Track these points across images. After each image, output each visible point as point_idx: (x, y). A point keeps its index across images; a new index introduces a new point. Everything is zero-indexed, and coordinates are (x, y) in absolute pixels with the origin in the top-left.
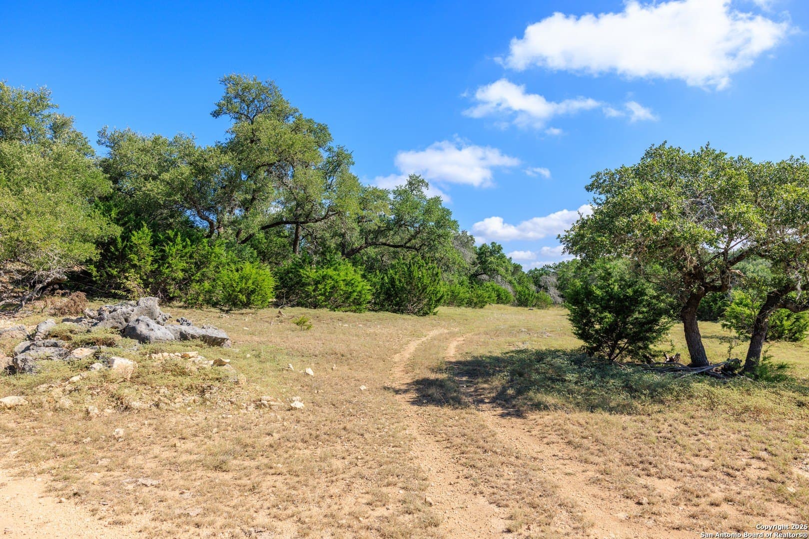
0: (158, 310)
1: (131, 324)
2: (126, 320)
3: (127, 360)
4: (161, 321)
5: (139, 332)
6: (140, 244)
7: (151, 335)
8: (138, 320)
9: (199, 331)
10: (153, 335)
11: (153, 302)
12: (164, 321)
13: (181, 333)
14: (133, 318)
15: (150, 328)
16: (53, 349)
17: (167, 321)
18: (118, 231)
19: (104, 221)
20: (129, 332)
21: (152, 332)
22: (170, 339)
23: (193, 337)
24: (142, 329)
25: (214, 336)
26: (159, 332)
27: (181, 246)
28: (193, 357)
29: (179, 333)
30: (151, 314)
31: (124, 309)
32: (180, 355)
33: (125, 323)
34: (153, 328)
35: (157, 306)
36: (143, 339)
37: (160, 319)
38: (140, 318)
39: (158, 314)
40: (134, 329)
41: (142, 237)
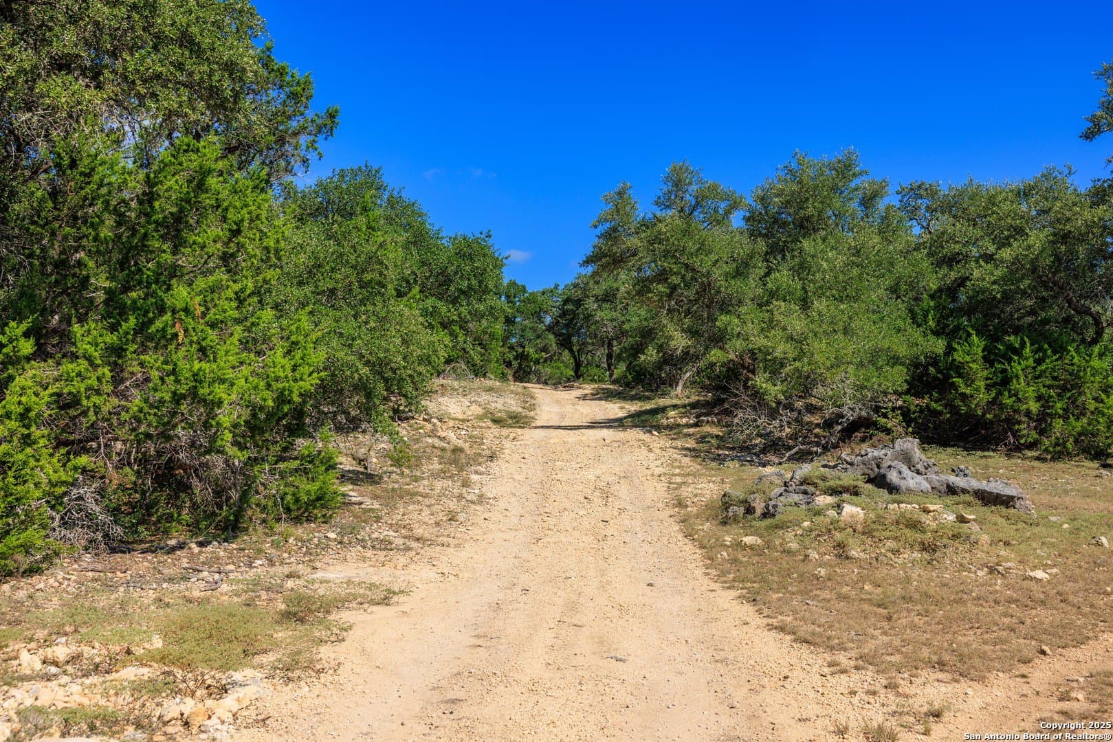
0: (917, 454)
1: (882, 471)
2: (878, 467)
3: (859, 509)
4: (922, 470)
5: (888, 481)
6: (967, 362)
7: (902, 484)
8: (890, 467)
9: (975, 484)
10: (903, 484)
11: (910, 444)
12: (926, 469)
13: (948, 486)
14: (885, 464)
15: (902, 476)
16: (801, 496)
17: (929, 469)
18: (938, 346)
19: (916, 334)
20: (879, 481)
21: (904, 481)
22: (925, 490)
23: (964, 491)
24: (893, 477)
25: (995, 491)
26: (912, 481)
27: (1031, 360)
28: (934, 511)
29: (945, 486)
30: (907, 459)
31: (876, 453)
32: (917, 507)
33: (877, 470)
34: (905, 476)
35: (916, 450)
36: (892, 489)
37: (920, 467)
38: (893, 464)
39: (917, 460)
40: (884, 476)
41: (971, 351)
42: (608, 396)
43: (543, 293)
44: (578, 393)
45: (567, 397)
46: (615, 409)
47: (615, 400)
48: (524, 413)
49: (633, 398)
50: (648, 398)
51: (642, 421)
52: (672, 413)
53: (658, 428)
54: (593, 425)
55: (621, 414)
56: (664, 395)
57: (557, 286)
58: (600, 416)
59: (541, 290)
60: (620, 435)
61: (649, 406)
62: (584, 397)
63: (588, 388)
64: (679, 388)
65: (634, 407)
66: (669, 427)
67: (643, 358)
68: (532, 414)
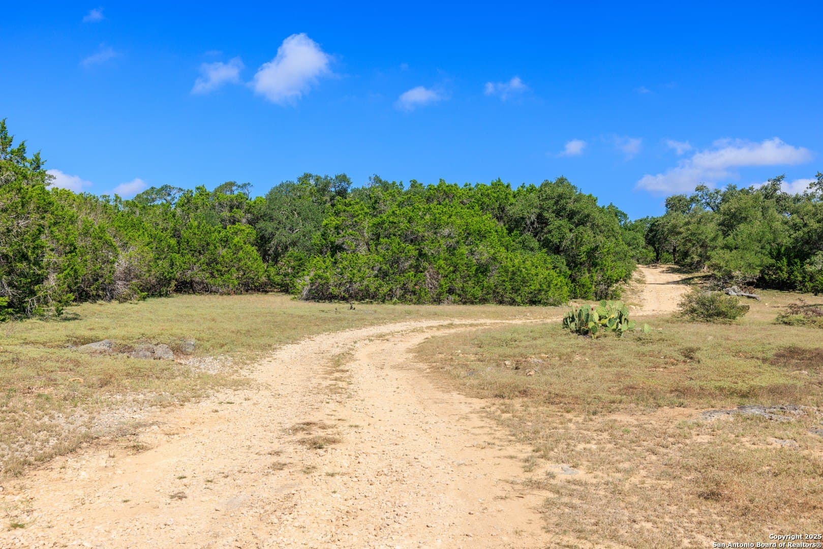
42: (674, 271)
43: (641, 221)
44: (661, 270)
45: (656, 272)
46: (677, 277)
47: (676, 273)
48: (641, 279)
49: (685, 272)
50: (691, 273)
51: (685, 282)
52: (696, 280)
53: (690, 284)
54: (668, 283)
55: (679, 279)
56: (697, 271)
57: (648, 217)
58: (671, 280)
59: (640, 219)
60: (678, 286)
61: (690, 276)
62: (663, 272)
63: (665, 267)
64: (705, 268)
65: (684, 276)
66: (694, 284)
67: (686, 261)
68: (644, 279)
